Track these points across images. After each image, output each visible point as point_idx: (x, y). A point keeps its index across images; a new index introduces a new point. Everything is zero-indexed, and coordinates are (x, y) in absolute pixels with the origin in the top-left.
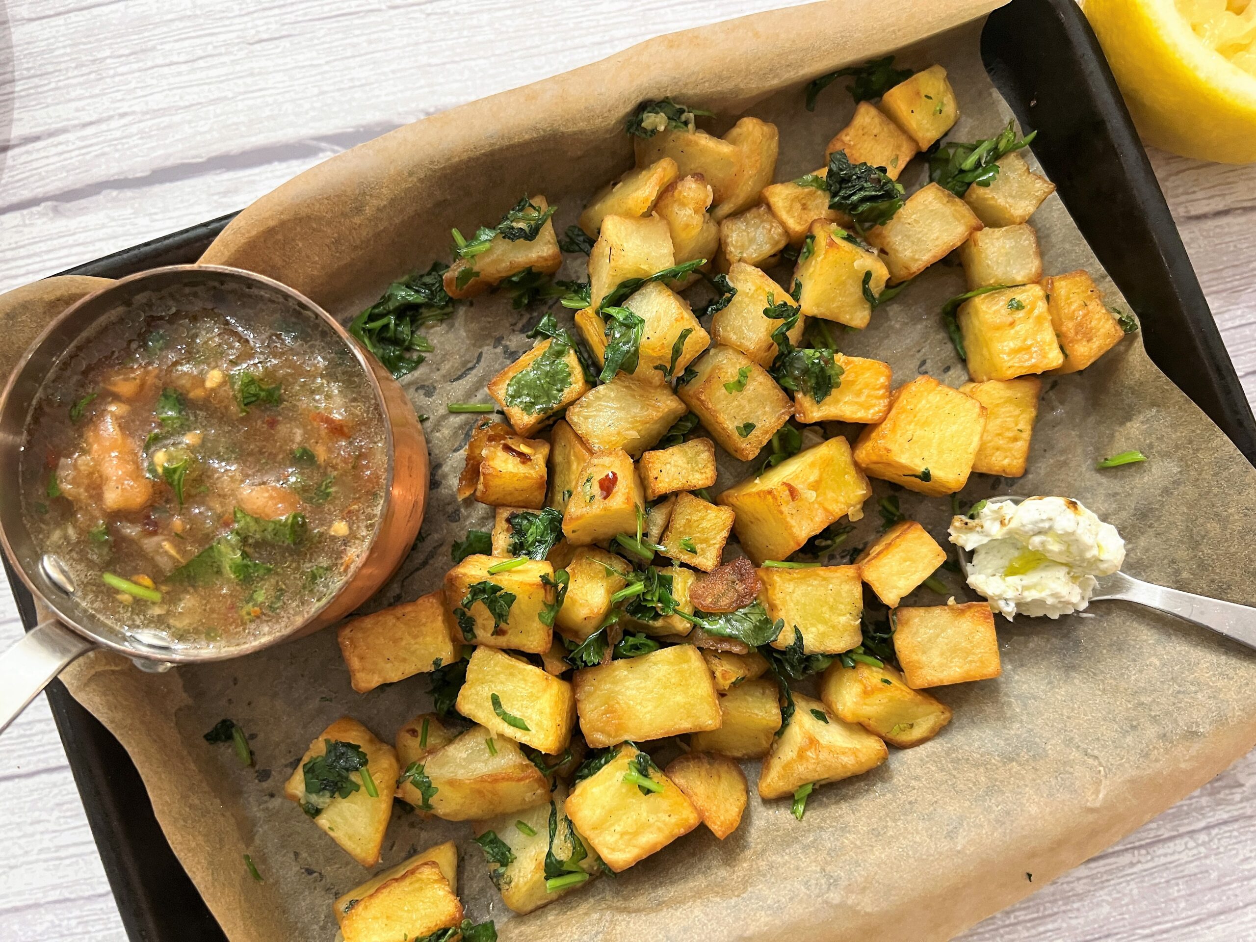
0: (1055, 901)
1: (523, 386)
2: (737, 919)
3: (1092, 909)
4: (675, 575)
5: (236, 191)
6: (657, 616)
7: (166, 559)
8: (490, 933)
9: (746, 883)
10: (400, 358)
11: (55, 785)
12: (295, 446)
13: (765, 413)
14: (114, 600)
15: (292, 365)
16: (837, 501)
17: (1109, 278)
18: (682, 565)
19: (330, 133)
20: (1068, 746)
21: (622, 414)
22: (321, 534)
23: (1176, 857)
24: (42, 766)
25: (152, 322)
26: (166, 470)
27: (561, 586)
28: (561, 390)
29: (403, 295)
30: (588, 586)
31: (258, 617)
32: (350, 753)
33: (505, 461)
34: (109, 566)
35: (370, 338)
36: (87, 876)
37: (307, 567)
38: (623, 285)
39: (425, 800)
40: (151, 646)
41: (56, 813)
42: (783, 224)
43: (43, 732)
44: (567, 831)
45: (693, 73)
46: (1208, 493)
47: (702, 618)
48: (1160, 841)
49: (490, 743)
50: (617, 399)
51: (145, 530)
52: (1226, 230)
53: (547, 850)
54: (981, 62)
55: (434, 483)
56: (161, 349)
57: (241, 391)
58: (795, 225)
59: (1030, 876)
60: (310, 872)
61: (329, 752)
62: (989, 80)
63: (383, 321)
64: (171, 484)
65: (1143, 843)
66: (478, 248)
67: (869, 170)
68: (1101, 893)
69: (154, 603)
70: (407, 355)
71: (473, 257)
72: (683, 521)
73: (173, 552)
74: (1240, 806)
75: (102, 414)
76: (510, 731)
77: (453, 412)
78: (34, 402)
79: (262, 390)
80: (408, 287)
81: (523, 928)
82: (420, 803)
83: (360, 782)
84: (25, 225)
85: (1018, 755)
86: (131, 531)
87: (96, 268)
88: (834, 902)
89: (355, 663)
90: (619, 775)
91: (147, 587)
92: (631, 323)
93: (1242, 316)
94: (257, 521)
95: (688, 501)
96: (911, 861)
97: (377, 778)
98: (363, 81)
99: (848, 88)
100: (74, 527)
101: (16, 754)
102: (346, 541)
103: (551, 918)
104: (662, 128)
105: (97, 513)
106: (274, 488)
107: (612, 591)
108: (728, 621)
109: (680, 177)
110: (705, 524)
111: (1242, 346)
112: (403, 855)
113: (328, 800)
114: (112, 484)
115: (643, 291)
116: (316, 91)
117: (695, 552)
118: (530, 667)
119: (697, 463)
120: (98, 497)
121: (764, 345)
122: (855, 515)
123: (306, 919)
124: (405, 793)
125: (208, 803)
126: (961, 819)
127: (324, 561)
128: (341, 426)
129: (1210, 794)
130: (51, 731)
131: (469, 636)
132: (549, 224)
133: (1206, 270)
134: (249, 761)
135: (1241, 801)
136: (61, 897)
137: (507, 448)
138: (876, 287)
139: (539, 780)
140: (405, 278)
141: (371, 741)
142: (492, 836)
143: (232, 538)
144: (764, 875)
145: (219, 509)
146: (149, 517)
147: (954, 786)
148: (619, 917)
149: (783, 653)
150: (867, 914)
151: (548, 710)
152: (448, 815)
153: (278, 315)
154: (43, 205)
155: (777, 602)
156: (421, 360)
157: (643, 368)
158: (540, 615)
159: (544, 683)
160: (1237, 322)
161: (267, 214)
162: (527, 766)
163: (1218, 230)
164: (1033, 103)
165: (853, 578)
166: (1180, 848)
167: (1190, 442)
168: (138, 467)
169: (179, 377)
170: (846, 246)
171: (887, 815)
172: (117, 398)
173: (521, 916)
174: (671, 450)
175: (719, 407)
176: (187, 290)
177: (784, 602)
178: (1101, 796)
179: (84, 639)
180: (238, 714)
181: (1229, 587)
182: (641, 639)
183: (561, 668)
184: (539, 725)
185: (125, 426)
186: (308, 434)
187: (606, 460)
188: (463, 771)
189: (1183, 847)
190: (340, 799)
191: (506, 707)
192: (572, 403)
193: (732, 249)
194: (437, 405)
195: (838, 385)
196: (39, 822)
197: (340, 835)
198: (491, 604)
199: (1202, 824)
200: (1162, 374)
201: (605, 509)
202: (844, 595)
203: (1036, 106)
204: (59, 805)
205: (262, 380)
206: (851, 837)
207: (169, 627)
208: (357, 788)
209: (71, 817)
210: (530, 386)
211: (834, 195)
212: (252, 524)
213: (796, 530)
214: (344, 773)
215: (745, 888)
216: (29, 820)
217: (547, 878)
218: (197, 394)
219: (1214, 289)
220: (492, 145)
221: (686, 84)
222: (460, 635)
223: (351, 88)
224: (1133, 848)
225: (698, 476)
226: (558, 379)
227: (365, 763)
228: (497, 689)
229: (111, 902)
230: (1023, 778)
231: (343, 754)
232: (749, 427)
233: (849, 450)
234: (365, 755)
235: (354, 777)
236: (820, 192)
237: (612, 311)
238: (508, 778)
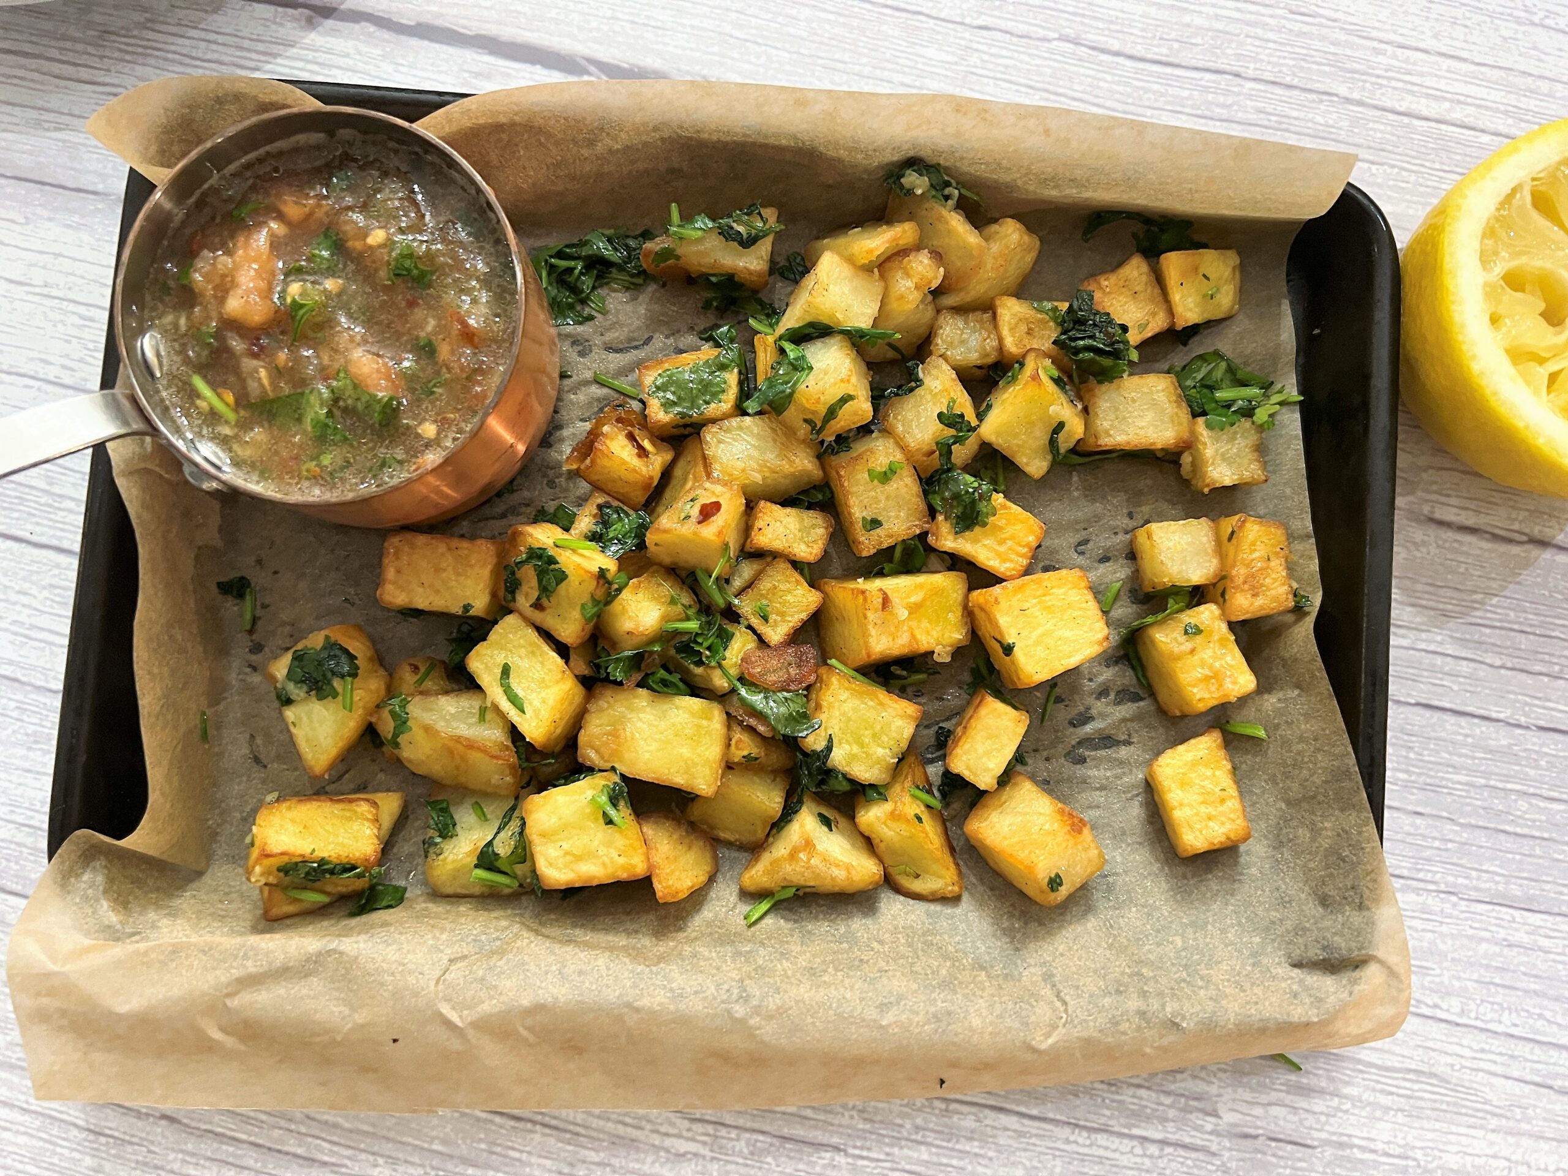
0: (971, 1139)
1: (674, 382)
2: (635, 986)
3: (1005, 1166)
4: (737, 634)
5: (488, 77)
6: (700, 663)
7: (256, 385)
8: (399, 895)
9: (661, 959)
10: (571, 307)
11: (57, 566)
12: (423, 334)
13: (897, 517)
14: (193, 404)
15: (455, 257)
16: (928, 633)
17: (1313, 540)
18: (750, 627)
19: (605, 60)
20: (1045, 980)
21: (755, 453)
22: (408, 427)
23: (1117, 1155)
24: (54, 542)
25: (345, 161)
26: (294, 301)
27: (616, 586)
28: (707, 403)
29: (602, 247)
30: (646, 604)
31: (315, 477)
32: (344, 659)
33: (623, 447)
34: (201, 369)
35: (549, 274)
36: (48, 666)
37: (382, 452)
38: (811, 325)
39: (396, 735)
40: (206, 459)
41: (46, 593)
42: (1000, 340)
43: (70, 511)
44: (518, 830)
45: (972, 149)
46: (1313, 797)
47: (743, 684)
48: (1104, 1130)
49: (483, 711)
50: (759, 437)
51: (249, 350)
52: (1464, 549)
53: (489, 838)
54: (1284, 268)
55: (546, 440)
56: (342, 190)
57: (396, 259)
58: (1012, 345)
59: (942, 1082)
60: (257, 760)
61: (324, 648)
62: (1285, 289)
63: (572, 263)
64: (293, 318)
65: (1088, 1124)
66: (688, 232)
67: (1110, 322)
68: (1023, 1154)
69: (227, 422)
70: (579, 308)
71: (681, 238)
72: (769, 585)
73: (265, 382)
74: (1207, 1137)
75: (259, 225)
76: (505, 705)
77: (597, 381)
78: (206, 186)
79: (416, 267)
80: (609, 241)
81: (430, 905)
82: (390, 736)
83: (339, 689)
84: (275, 23)
85: (992, 967)
86: (237, 344)
87: (320, 90)
88: (737, 1015)
89: (390, 573)
90: (589, 794)
91: (227, 405)
92: (800, 366)
93: (1441, 643)
94: (356, 386)
95: (783, 566)
96: (831, 1012)
97: (358, 695)
98: (659, 24)
99: (1135, 236)
100: (188, 318)
101: (35, 520)
102: (428, 445)
103: (462, 909)
104: (919, 192)
105: (214, 314)
106: (385, 364)
107: (666, 619)
108: (766, 698)
109: (918, 248)
110: (789, 598)
111: (1425, 674)
112: (352, 786)
113: (302, 694)
114: (240, 292)
115: (827, 340)
116: (609, 13)
117: (766, 621)
118: (555, 655)
119: (809, 533)
120: (222, 300)
121: (926, 448)
122: (943, 656)
123: (233, 802)
124: (379, 718)
125: (189, 645)
126: (900, 998)
127: (400, 454)
128: (473, 334)
129: (1181, 1110)
130: (79, 513)
131: (509, 597)
132: (769, 240)
133: (1424, 580)
134: (248, 627)
135: (1211, 1133)
136: (12, 675)
137: (631, 437)
138: (1065, 443)
139: (512, 767)
140: (609, 232)
141: (371, 659)
142: (444, 805)
143: (325, 392)
144: (683, 960)
145: (326, 360)
146: (258, 339)
147: (912, 964)
148: (525, 934)
149: (805, 754)
150: (762, 1042)
151: (551, 702)
152: (410, 761)
153: (463, 204)
154: (300, 10)
155: (824, 704)
156: (591, 318)
157: (791, 414)
158: (583, 606)
159: (560, 676)
160: (1432, 647)
161: (501, 109)
162: (507, 748)
163: (1456, 545)
164: (1317, 331)
165: (910, 716)
166: (1123, 1149)
167: (1316, 740)
168: (270, 289)
169: (346, 222)
170: (1051, 387)
171: (832, 962)
172: (281, 217)
173: (437, 895)
174: (788, 510)
175: (854, 489)
176: (391, 144)
177: (831, 706)
178: (1050, 1041)
179: (148, 420)
180: (259, 578)
181: (1290, 902)
182: (675, 678)
183: (584, 669)
184: (536, 712)
185: (275, 245)
186: (441, 329)
187: (719, 489)
188: (443, 724)
189: (1128, 1149)
190: (314, 699)
191: (514, 682)
192: (714, 421)
193: (939, 341)
194: (584, 368)
195: (984, 525)
196: (25, 594)
197: (300, 734)
198: (541, 574)
199: (1159, 1136)
200: (1319, 659)
201: (695, 533)
202: (893, 728)
203: (1319, 335)
204: (52, 586)
205: (420, 258)
206: (786, 964)
207: (230, 450)
208: (335, 695)
209: (58, 603)
210: (680, 385)
211: (1064, 332)
212: (350, 387)
213: (873, 641)
214: (329, 675)
215: (659, 962)
216: (17, 588)
217: (476, 866)
218: (355, 245)
219: (1424, 603)
220: (745, 135)
221: (962, 158)
222: (501, 593)
223: (645, 25)
224: (1077, 1125)
225: (803, 547)
226: (709, 390)
227: (354, 675)
228: (513, 660)
229: (57, 702)
230: (983, 990)
231: (335, 656)
232: (875, 523)
233: (965, 590)
234: (358, 668)
235: (337, 683)
236: (1052, 324)
237: (788, 346)
238: (483, 750)
